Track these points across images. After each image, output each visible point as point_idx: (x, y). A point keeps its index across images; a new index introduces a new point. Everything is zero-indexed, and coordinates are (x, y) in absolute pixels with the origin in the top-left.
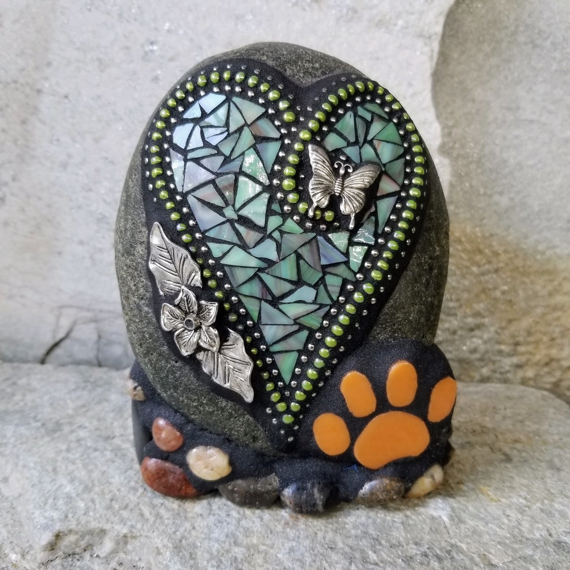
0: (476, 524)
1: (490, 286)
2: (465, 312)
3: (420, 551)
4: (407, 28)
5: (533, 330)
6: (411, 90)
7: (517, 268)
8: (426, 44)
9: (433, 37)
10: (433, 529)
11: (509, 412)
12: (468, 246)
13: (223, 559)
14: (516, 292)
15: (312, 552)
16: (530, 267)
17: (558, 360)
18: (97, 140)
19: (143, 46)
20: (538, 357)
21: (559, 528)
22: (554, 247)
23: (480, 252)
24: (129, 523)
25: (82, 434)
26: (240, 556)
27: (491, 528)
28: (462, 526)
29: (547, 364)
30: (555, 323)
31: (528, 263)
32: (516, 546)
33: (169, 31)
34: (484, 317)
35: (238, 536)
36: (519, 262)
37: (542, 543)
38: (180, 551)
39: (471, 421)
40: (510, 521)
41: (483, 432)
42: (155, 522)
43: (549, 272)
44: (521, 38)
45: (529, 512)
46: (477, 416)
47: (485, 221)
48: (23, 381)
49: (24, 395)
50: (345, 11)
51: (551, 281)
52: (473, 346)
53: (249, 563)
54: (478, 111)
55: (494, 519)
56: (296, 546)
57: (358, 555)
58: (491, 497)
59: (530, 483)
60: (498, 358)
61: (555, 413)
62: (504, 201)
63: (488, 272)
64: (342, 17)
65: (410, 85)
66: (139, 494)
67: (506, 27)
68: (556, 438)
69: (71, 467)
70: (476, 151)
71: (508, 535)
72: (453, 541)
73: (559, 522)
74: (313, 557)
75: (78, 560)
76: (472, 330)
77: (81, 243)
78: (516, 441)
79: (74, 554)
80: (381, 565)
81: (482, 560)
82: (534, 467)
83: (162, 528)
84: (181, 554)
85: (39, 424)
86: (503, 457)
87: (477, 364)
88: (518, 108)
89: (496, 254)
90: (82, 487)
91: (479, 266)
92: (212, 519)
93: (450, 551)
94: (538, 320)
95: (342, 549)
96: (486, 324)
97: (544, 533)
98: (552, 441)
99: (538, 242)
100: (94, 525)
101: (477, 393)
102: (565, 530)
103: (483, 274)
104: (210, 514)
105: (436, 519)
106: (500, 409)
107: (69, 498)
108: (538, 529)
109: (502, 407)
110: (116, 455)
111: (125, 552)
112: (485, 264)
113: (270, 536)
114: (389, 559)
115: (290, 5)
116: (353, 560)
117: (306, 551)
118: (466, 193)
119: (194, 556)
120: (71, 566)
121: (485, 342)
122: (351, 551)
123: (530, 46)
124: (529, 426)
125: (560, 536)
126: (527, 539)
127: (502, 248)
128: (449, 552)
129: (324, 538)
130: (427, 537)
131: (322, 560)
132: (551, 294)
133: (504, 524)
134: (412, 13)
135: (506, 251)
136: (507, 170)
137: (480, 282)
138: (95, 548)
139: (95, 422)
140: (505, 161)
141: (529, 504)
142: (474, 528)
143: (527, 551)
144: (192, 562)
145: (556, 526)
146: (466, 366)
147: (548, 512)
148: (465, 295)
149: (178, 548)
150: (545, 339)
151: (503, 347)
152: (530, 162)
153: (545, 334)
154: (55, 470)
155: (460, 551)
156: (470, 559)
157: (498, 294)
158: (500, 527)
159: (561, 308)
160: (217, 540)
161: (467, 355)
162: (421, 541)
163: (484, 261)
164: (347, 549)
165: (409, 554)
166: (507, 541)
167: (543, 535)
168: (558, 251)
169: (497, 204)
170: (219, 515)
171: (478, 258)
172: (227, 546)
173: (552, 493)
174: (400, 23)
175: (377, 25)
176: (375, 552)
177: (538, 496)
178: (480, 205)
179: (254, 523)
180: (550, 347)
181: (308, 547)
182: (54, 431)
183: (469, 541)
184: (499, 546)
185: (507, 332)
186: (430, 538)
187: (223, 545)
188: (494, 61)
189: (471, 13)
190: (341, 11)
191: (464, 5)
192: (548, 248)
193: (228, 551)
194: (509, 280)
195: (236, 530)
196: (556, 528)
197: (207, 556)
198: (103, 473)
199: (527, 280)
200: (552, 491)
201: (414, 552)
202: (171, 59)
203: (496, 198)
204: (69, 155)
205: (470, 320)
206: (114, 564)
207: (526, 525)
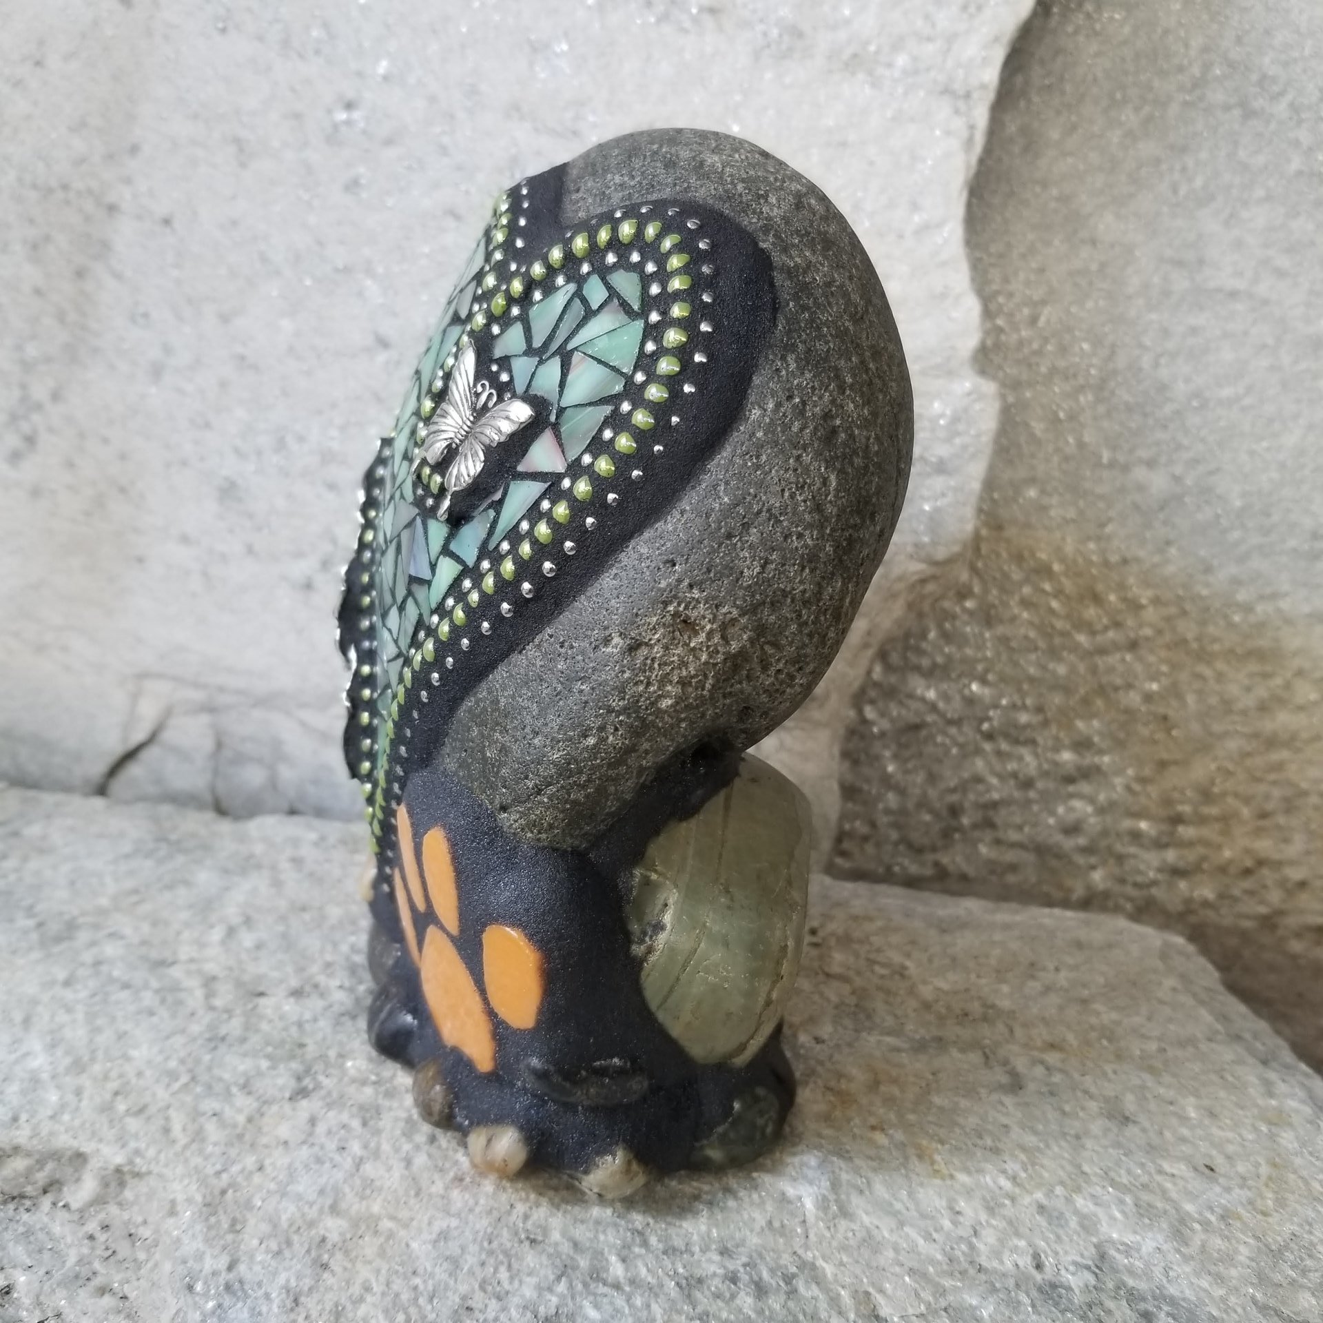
0: (876, 1222)
1: (1119, 681)
2: (1057, 739)
3: (725, 1267)
4: (916, 72)
5: (1216, 790)
6: (916, 218)
7: (1184, 641)
8: (957, 112)
9: (975, 95)
10: (776, 1224)
11: (1063, 978)
12: (1068, 585)
13: (295, 1238)
14: (1180, 696)
15: (486, 1244)
16: (1215, 640)
17: (1278, 865)
18: (225, 319)
19: (329, 111)
20: (1227, 854)
21: (1066, 1253)
22: (1274, 596)
23: (1097, 599)
24: (133, 1145)
25: (110, 950)
26: (334, 1237)
27: (907, 1235)
28: (843, 1224)
29: (1247, 872)
30: (1272, 777)
31: (1211, 629)
32: (947, 1283)
33: (386, 78)
34: (1101, 752)
35: (344, 1195)
36: (1188, 629)
37: (1011, 1283)
38: (215, 1213)
39: (967, 990)
40: (955, 1223)
41: (985, 1019)
42: (186, 1147)
43: (1259, 655)
44: (1217, 96)
45: (1009, 1210)
46: (983, 981)
47: (1109, 529)
48: (33, 831)
49: (25, 859)
50: (775, 32)
51: (1266, 676)
52: (1071, 818)
53: (347, 1253)
54: (1103, 266)
55: (923, 1216)
56: (456, 1228)
57: (583, 1263)
58: (936, 1167)
59: (1042, 1145)
60: (1132, 850)
61: (1174, 989)
62: (1158, 482)
63: (1116, 647)
64: (769, 46)
65: (915, 207)
66: (177, 1086)
67: (1181, 69)
68: (1153, 1046)
69: (62, 1017)
70: (1095, 361)
71: (939, 1257)
72: (809, 1256)
73: (1071, 1240)
74: (484, 1256)
75: (28, 1210)
76: (1070, 780)
77: (185, 539)
78: (1052, 1046)
79: (22, 1196)
80: (627, 1289)
81: (858, 1304)
82: (1067, 1108)
83: (197, 1161)
84: (213, 1220)
85: (31, 923)
86: (1005, 1079)
87: (1081, 860)
88: (1201, 262)
89: (1135, 606)
90: (68, 1061)
91: (1093, 633)
92: (305, 1152)
93: (794, 1276)
94: (1230, 766)
95: (556, 1244)
96: (1104, 768)
97: (1026, 1262)
98: (1138, 1052)
99: (1236, 582)
100: (64, 1141)
101: (1007, 927)
102: (1079, 1259)
103: (1102, 651)
104: (304, 1142)
105: (789, 1202)
106: (1044, 969)
107: (35, 1081)
108: (1015, 1250)
109: (1051, 966)
110: (163, 1001)
111: (120, 1204)
112: (1106, 628)
113: (412, 1201)
114: (650, 1279)
115: (652, 20)
116: (570, 1271)
117: (475, 1240)
118: (1066, 459)
119: (238, 1227)
120: (11, 1220)
121: (1101, 811)
122: (571, 1253)
123: (1237, 112)
124: (1098, 1014)
125: (1063, 1272)
126: (980, 1269)
127: (1150, 593)
128: (789, 1279)
129: (526, 1217)
130: (754, 1240)
131: (502, 1263)
132: (1264, 708)
133: (939, 1229)
134: (929, 39)
135: (1156, 601)
136: (1168, 409)
137: (1094, 670)
138: (65, 1189)
139: (146, 928)
140: (1163, 388)
141: (1017, 1190)
142: (868, 1231)
143: (966, 1297)
144: (230, 1237)
145: (1059, 1249)
146: (1054, 863)
147: (1055, 1214)
148: (1057, 699)
149: (210, 1207)
150: (1246, 812)
151: (1144, 825)
152: (1227, 392)
153: (1247, 800)
154: (27, 1022)
155: (817, 1278)
156: (832, 1299)
157: (1133, 699)
158: (928, 1237)
159: (1290, 741)
160: (299, 1197)
161: (1058, 838)
162: (737, 1246)
163: (1105, 621)
164: (566, 1248)
165: (698, 1273)
166: (931, 1269)
167: (1021, 1264)
168: (1284, 605)
169: (1141, 488)
170: (322, 1147)
171: (1091, 612)
172: (312, 1213)
173: (1083, 1173)
174: (901, 60)
175: (847, 65)
176: (624, 1260)
177: (1046, 1175)
178: (1099, 490)
179: (389, 1169)
180: (1258, 832)
181: (481, 1234)
182: (58, 939)
183: (845, 1259)
184: (907, 1279)
185: (1153, 791)
186: (760, 1241)
187: (306, 1209)
188: (1147, 148)
189: (1096, 34)
190: (765, 34)
191: (1081, 16)
192: (1262, 598)
193: (311, 1224)
194: (1164, 668)
195: (345, 1181)
196: (1056, 1253)
197: (265, 1228)
198: (121, 1036)
199: (1207, 672)
200: (1086, 1168)
201: (712, 1268)
202: (389, 142)
203: (1140, 473)
204: (168, 350)
205: (1067, 756)
206: (92, 1226)
207: (989, 1238)
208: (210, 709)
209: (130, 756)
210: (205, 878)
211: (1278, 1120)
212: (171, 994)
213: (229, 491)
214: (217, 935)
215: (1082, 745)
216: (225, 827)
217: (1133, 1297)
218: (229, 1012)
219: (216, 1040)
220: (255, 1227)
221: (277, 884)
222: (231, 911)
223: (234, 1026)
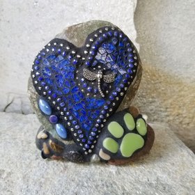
1: (158, 88)
2: (149, 97)
3: (102, 183)
5: (173, 103)
6: (126, 18)
7: (168, 82)
8: (132, 1)
10: (109, 176)
12: (150, 74)
13: (37, 182)
14: (167, 90)
16: (172, 81)
17: (182, 114)
19: (33, 3)
20: (174, 113)
22: (181, 74)
23: (155, 76)
24: (12, 168)
26: (43, 182)
27: (129, 177)
28: (119, 175)
29: (177, 115)
30: (181, 101)
32: (135, 184)
34: (155, 99)
35: (44, 175)
36: (168, 80)
37: (144, 183)
40: (136, 175)
42: (20, 168)
43: (179, 83)
45: (144, 172)
47: (156, 65)
51: (180, 86)
52: (151, 108)
53: (45, 184)
54: (155, 24)
55: (131, 173)
56: (61, 179)
58: (133, 166)
60: (160, 113)
62: (164, 58)
63: (158, 83)
65: (126, 16)
66: (18, 158)
70: (154, 39)
71: (134, 180)
72: (114, 181)
74: (66, 184)
76: (151, 103)
77: (15, 72)
80: (87, 187)
81: (122, 188)
83: (21, 170)
84: (24, 180)
87: (153, 114)
88: (170, 23)
89: (160, 77)
91: (154, 81)
93: (112, 184)
94: (175, 100)
95: (77, 181)
96: (156, 101)
97: (146, 180)
99: (175, 72)
100: (1, 168)
102: (154, 179)
103: (155, 83)
104: (38, 167)
105: (111, 172)
111: (10, 177)
113: (54, 175)
114: (91, 186)
116: (79, 185)
118: (150, 55)
119: (28, 181)
121: (156, 107)
122: (79, 182)
125: (152, 181)
126: (140, 181)
127: (162, 75)
129: (72, 177)
131: (68, 184)
132: (180, 91)
135: (164, 76)
136: (165, 46)
137: (155, 87)
138: (2, 175)
139: (12, 133)
140: (164, 43)
141: (145, 169)
142: (123, 176)
143: (138, 186)
144: (27, 183)
146: (149, 115)
147: (151, 172)
148: (149, 91)
150: (177, 107)
151: (162, 109)
153: (177, 105)
155: (116, 184)
157: (160, 90)
158: (132, 177)
159: (184, 96)
160: (37, 175)
161: (149, 111)
162: (103, 180)
163: (156, 79)
165: (98, 184)
166: (133, 182)
168: (183, 76)
169: (161, 59)
171: (154, 78)
176: (87, 183)
178: (155, 59)
179: (51, 170)
180: (179, 109)
181: (65, 180)
183: (120, 181)
184: (129, 184)
185: (164, 104)
186: (107, 179)
187: (38, 177)
188: (162, 6)
192: (179, 75)
193: (39, 180)
194: (165, 86)
195: (44, 173)
196: (151, 178)
198: (9, 151)
199: (171, 86)
201: (100, 183)
202: (43, 8)
203: (161, 56)
204: (10, 42)
205: (151, 99)
206: (6, 181)
207: (141, 177)
208: (20, 98)
209: (9, 105)
210: (21, 124)
211: (183, 156)
212: (16, 144)
213: (21, 64)
214: (23, 134)
215: (153, 97)
216: (24, 116)
217: (162, 185)
218: (25, 146)
219: (24, 151)
220: (31, 181)
221: (32, 125)
222: (25, 130)
223: (26, 149)
